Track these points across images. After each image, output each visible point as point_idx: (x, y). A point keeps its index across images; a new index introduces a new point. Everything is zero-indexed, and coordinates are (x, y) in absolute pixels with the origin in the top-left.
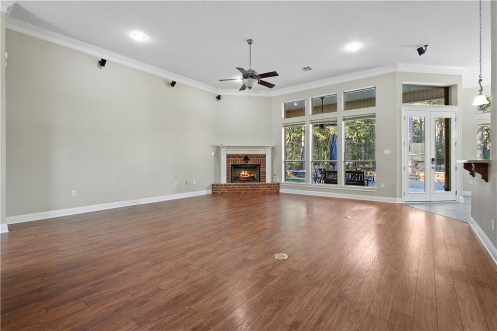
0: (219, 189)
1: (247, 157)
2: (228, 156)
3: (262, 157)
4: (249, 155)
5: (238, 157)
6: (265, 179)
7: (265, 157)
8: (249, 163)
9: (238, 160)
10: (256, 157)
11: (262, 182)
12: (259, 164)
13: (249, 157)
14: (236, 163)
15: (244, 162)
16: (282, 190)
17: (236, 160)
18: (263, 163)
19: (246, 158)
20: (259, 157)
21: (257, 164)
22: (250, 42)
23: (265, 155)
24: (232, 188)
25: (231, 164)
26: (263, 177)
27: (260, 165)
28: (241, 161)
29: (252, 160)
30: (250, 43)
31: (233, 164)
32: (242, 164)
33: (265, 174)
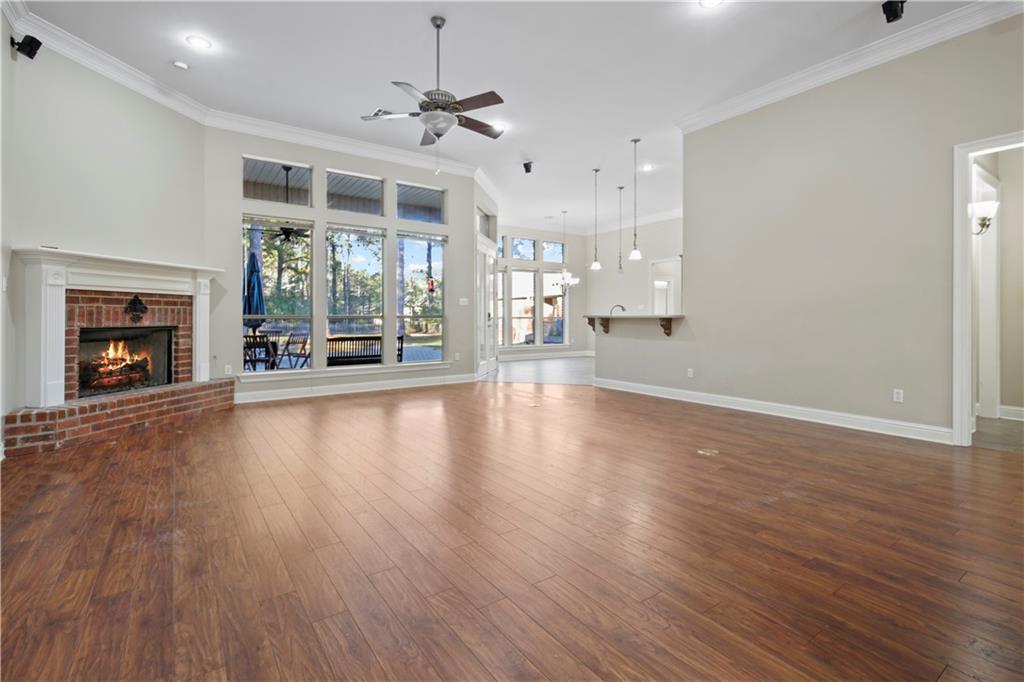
0: (58, 431)
1: (140, 302)
2: (73, 297)
3: (182, 304)
4: (142, 294)
5: (106, 301)
6: (191, 372)
7: (191, 304)
8: (146, 322)
9: (108, 312)
10: (167, 303)
11: (183, 380)
12: (175, 324)
13: (143, 299)
14: (99, 320)
15: (128, 317)
16: (240, 398)
17: (99, 313)
18: (185, 322)
19: (136, 304)
20: (175, 304)
21: (169, 324)
22: (438, 23)
23: (191, 297)
24: (112, 415)
25: (78, 325)
26: (184, 365)
27: (176, 328)
28: (116, 313)
29: (153, 310)
30: (438, 27)
31: (85, 325)
32: (119, 325)
33: (191, 357)
